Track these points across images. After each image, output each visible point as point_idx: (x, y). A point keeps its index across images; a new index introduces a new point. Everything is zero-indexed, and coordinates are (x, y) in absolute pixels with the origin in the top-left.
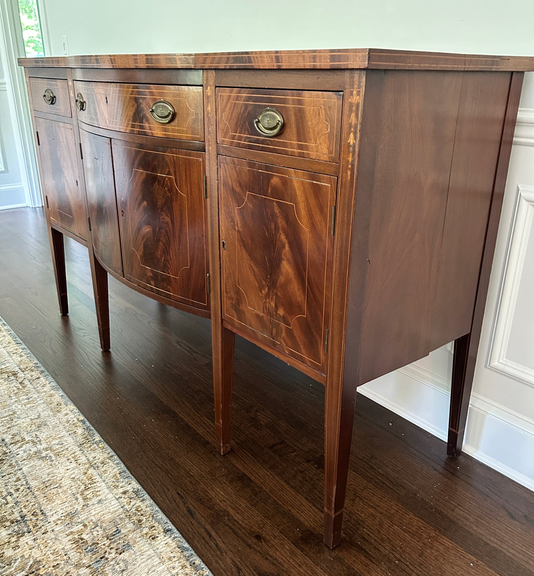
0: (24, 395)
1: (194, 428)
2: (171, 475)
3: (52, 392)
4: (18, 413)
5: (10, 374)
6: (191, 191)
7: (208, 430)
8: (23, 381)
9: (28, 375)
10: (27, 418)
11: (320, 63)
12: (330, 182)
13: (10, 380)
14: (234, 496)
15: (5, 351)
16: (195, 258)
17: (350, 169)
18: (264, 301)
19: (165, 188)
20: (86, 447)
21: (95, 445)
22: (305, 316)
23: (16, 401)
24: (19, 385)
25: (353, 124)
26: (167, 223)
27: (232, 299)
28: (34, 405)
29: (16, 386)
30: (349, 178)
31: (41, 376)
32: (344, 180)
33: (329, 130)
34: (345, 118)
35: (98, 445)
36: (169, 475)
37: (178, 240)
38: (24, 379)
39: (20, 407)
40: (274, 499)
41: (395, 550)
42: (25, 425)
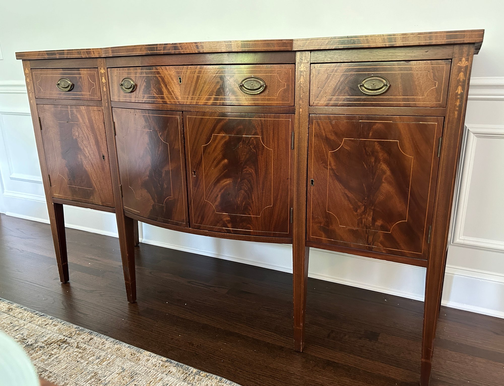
0: (91, 357)
1: (262, 340)
2: (277, 378)
3: (116, 346)
4: (100, 373)
5: (59, 342)
6: (278, 145)
7: (273, 338)
8: (78, 345)
9: (79, 339)
10: (113, 374)
11: (435, 41)
12: (437, 121)
13: (64, 347)
14: (335, 377)
15: (34, 326)
16: (279, 197)
17: (457, 110)
18: (359, 217)
19: (250, 146)
20: (191, 379)
21: (197, 376)
22: (406, 221)
23: (87, 363)
24: (76, 350)
25: (461, 80)
26: (251, 174)
27: (320, 223)
28: (109, 361)
29: (75, 351)
30: (456, 116)
31: (92, 337)
32: (451, 118)
33: (437, 86)
34: (453, 77)
35: (200, 375)
36: (276, 379)
37: (261, 186)
38: (78, 343)
39: (96, 367)
40: (363, 370)
41: (461, 375)
42: (116, 380)
